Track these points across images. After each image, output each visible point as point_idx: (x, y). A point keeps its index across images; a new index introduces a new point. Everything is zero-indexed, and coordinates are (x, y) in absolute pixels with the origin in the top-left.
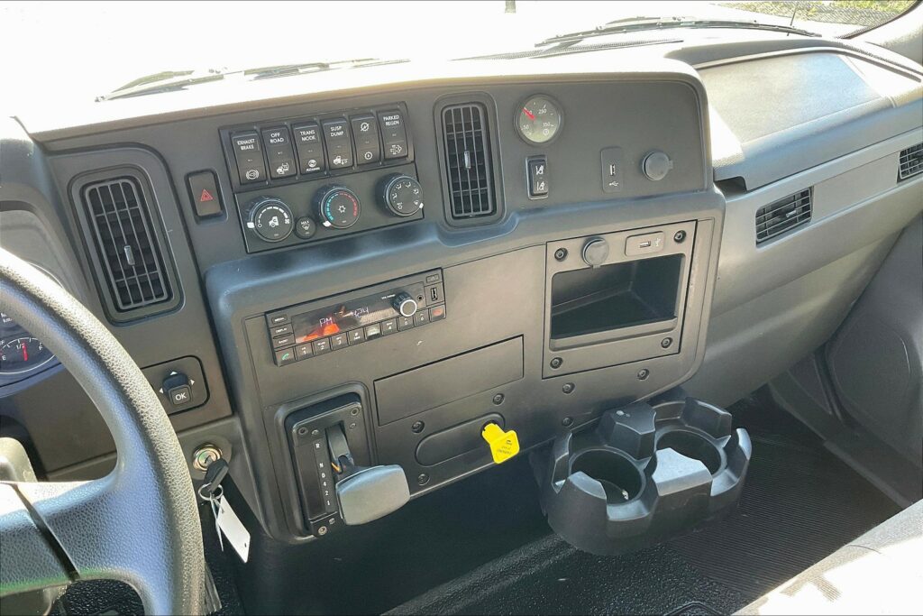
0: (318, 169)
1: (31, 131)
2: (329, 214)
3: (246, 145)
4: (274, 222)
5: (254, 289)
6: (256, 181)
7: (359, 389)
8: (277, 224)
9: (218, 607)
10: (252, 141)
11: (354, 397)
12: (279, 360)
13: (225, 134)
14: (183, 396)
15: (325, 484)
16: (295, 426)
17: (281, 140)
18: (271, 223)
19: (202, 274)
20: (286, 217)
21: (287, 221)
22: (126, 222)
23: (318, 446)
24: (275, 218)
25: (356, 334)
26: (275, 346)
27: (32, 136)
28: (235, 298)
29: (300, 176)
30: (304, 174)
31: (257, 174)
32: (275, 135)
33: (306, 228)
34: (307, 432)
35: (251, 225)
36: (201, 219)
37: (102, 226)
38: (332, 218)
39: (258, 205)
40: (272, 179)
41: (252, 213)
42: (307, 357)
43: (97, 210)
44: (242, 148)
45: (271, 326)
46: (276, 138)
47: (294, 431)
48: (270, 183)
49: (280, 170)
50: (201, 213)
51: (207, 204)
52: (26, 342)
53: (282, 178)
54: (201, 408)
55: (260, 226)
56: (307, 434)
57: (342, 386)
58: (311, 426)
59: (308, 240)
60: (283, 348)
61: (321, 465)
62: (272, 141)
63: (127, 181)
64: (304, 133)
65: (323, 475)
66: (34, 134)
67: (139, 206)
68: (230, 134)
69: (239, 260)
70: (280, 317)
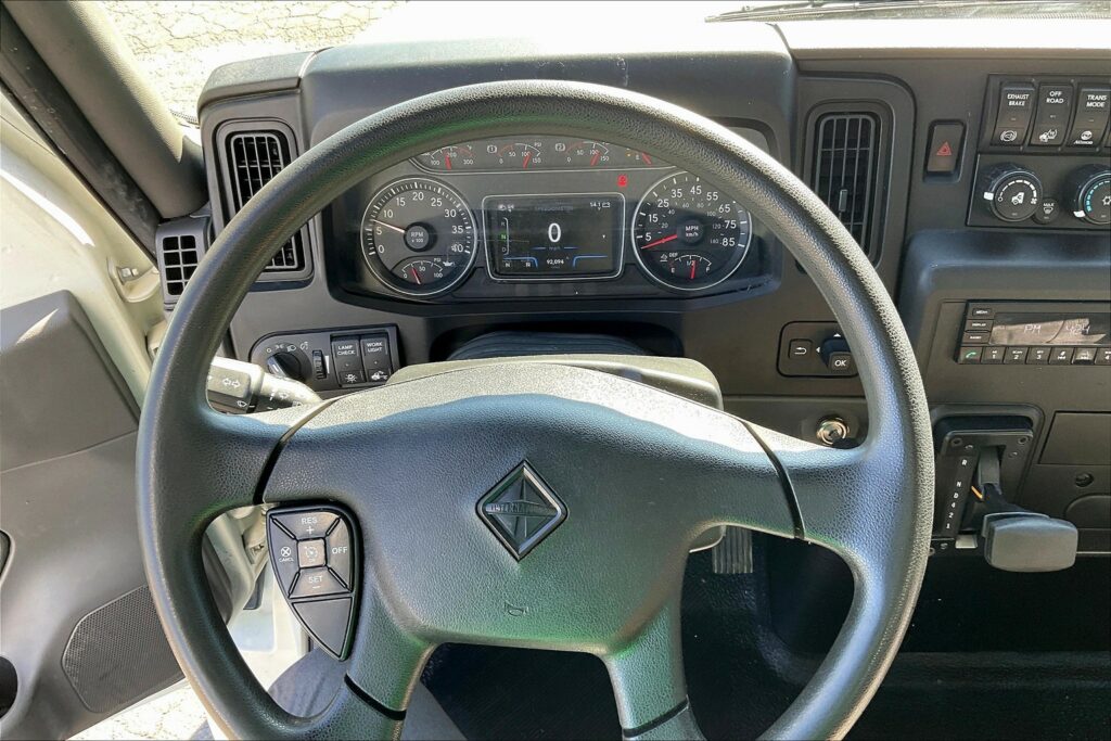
0: (1090, 143)
1: (794, 46)
2: (1088, 203)
3: (1016, 99)
4: (1019, 198)
5: (967, 269)
6: (1011, 144)
7: (1033, 414)
8: (1021, 201)
9: (748, 570)
10: (1025, 96)
11: (1025, 423)
12: (962, 358)
13: (995, 83)
14: (843, 363)
15: (954, 505)
16: (949, 434)
17: (1061, 101)
18: (1014, 199)
19: (908, 237)
20: (1035, 195)
21: (1034, 201)
22: (851, 161)
23: (964, 462)
24: (1022, 194)
25: (1063, 353)
26: (964, 341)
27: (791, 51)
28: (940, 275)
29: (1067, 148)
30: (1070, 145)
31: (1014, 136)
32: (1055, 94)
33: (1048, 212)
34: (960, 444)
35: (989, 196)
36: (928, 174)
37: (825, 162)
38: (1089, 209)
39: (1006, 174)
40: (1030, 145)
41: (996, 183)
42: (994, 362)
43: (827, 143)
44: (1011, 103)
45: (969, 316)
46: (1055, 98)
47: (947, 438)
48: (1028, 149)
49: (1044, 137)
50: (930, 168)
51: (942, 158)
52: (697, 260)
53: (1044, 146)
54: (849, 380)
55: (1001, 199)
56: (959, 447)
57: (1019, 406)
58: (967, 440)
59: (1044, 226)
60: (973, 345)
61: (959, 484)
62: (1048, 100)
63: (868, 118)
64: (1093, 97)
65: (956, 496)
66: (795, 50)
67: (871, 149)
68: (1001, 84)
69: (954, 232)
70: (984, 310)
